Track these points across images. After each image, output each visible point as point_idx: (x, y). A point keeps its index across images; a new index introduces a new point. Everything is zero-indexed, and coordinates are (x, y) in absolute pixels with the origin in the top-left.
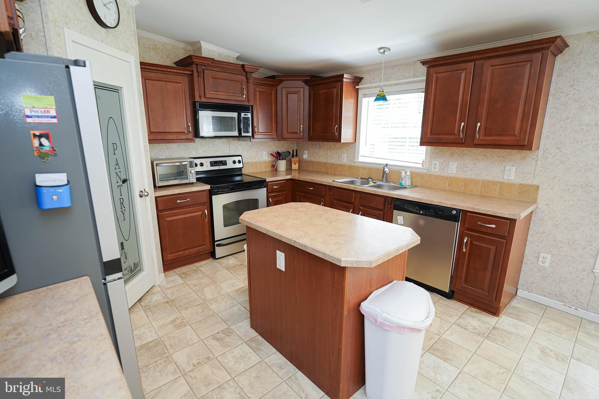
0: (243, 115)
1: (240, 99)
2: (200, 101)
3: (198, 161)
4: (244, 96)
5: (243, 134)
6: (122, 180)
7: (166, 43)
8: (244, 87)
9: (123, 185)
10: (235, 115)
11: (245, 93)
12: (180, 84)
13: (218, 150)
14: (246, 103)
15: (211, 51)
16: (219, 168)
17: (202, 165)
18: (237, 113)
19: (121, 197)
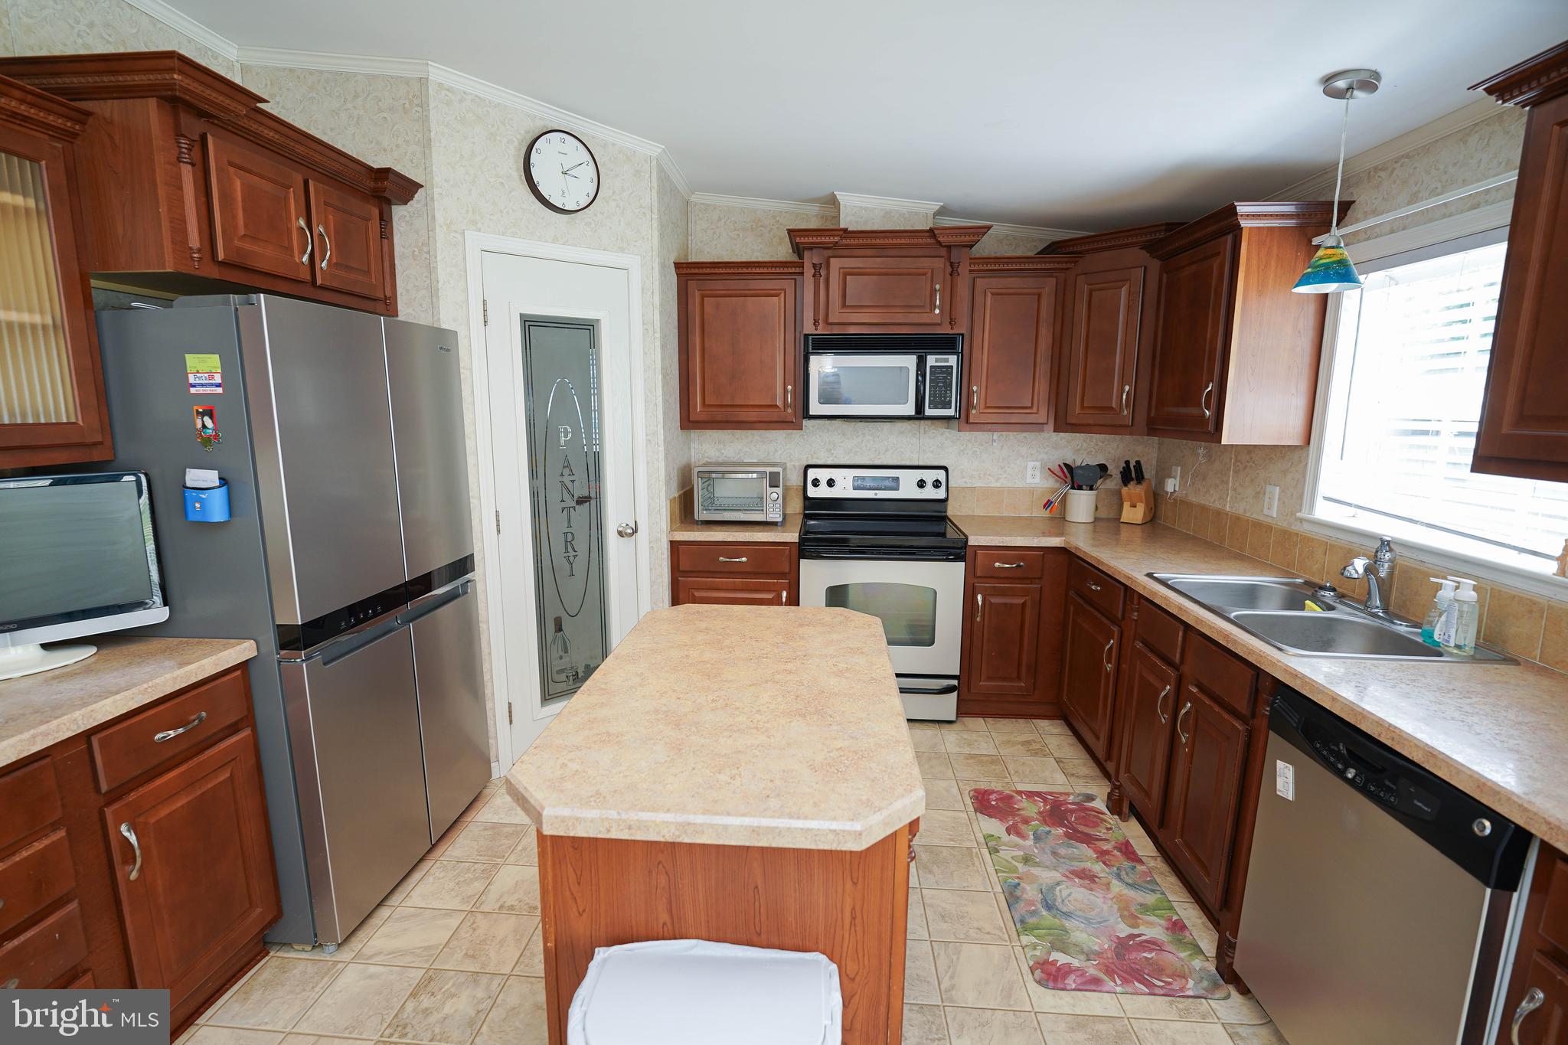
0: (932, 360)
1: (925, 318)
2: (816, 332)
3: (823, 475)
4: (937, 311)
5: (929, 412)
6: (576, 498)
7: (781, 212)
8: (938, 287)
9: (577, 507)
10: (909, 361)
11: (938, 303)
12: (775, 299)
13: (887, 450)
14: (946, 330)
15: (866, 209)
16: (876, 494)
17: (831, 483)
18: (914, 357)
19: (569, 530)
